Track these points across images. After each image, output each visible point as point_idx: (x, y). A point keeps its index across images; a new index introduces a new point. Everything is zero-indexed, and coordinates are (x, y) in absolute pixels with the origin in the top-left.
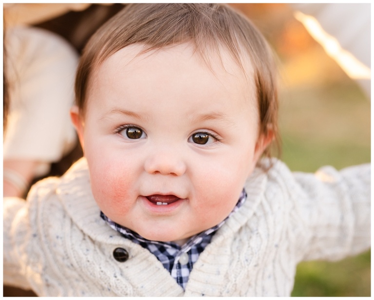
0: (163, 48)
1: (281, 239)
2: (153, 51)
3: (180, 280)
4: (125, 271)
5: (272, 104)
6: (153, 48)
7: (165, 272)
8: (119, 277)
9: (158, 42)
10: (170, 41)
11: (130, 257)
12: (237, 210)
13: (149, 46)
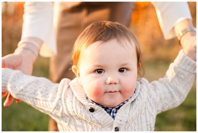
0: (107, 41)
1: (146, 101)
2: (104, 43)
3: (113, 117)
4: (94, 115)
5: (140, 55)
6: (104, 42)
7: (108, 114)
8: (92, 117)
9: (105, 40)
10: (109, 39)
11: (95, 110)
12: (134, 94)
13: (103, 42)
